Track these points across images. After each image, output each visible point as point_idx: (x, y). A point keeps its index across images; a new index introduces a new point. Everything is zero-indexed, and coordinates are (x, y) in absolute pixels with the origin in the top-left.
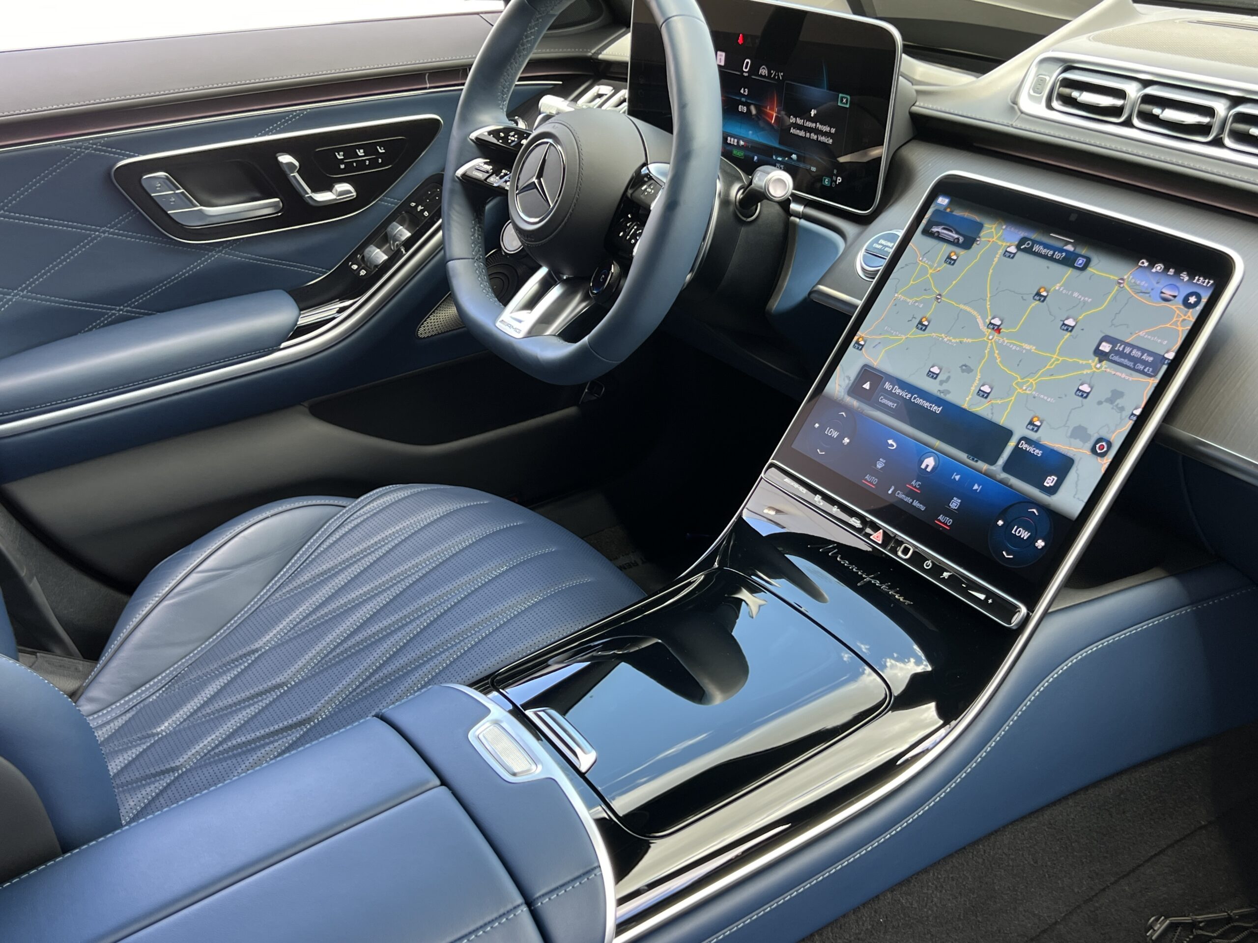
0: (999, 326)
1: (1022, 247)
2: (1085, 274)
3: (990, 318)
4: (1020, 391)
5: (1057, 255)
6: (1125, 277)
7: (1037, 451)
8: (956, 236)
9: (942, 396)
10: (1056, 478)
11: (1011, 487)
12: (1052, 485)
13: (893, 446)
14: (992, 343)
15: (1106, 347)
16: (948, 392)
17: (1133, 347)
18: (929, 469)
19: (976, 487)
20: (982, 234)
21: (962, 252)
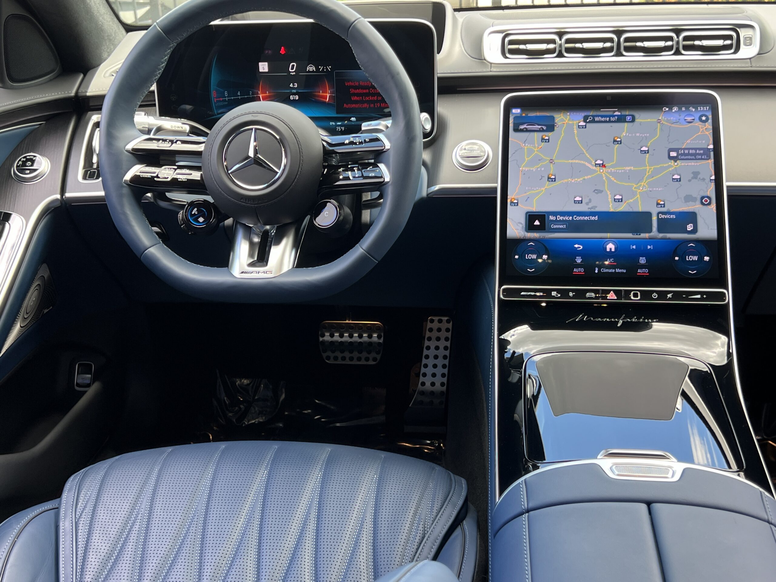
0: (603, 164)
1: (588, 121)
2: (635, 123)
3: (594, 161)
4: (640, 191)
5: (612, 119)
6: (660, 118)
7: (672, 216)
8: (540, 127)
9: (593, 210)
10: (692, 225)
11: (669, 239)
12: (692, 228)
13: (580, 247)
14: (604, 173)
15: (673, 154)
16: (596, 207)
17: (689, 149)
18: (613, 250)
19: (649, 247)
20: (556, 121)
21: (550, 134)
